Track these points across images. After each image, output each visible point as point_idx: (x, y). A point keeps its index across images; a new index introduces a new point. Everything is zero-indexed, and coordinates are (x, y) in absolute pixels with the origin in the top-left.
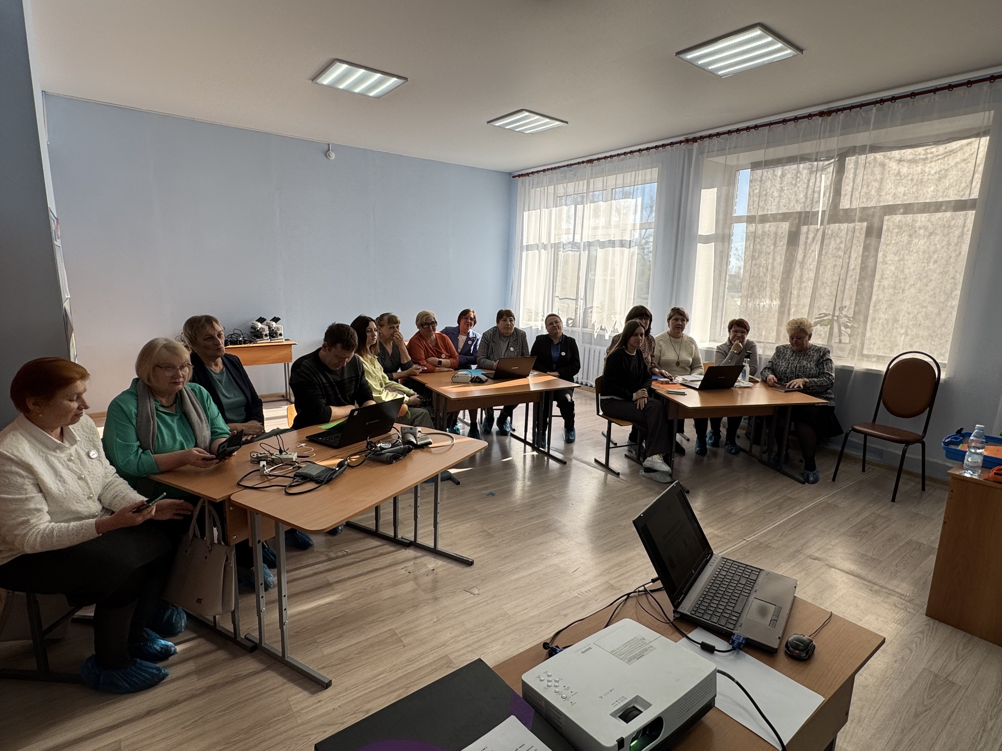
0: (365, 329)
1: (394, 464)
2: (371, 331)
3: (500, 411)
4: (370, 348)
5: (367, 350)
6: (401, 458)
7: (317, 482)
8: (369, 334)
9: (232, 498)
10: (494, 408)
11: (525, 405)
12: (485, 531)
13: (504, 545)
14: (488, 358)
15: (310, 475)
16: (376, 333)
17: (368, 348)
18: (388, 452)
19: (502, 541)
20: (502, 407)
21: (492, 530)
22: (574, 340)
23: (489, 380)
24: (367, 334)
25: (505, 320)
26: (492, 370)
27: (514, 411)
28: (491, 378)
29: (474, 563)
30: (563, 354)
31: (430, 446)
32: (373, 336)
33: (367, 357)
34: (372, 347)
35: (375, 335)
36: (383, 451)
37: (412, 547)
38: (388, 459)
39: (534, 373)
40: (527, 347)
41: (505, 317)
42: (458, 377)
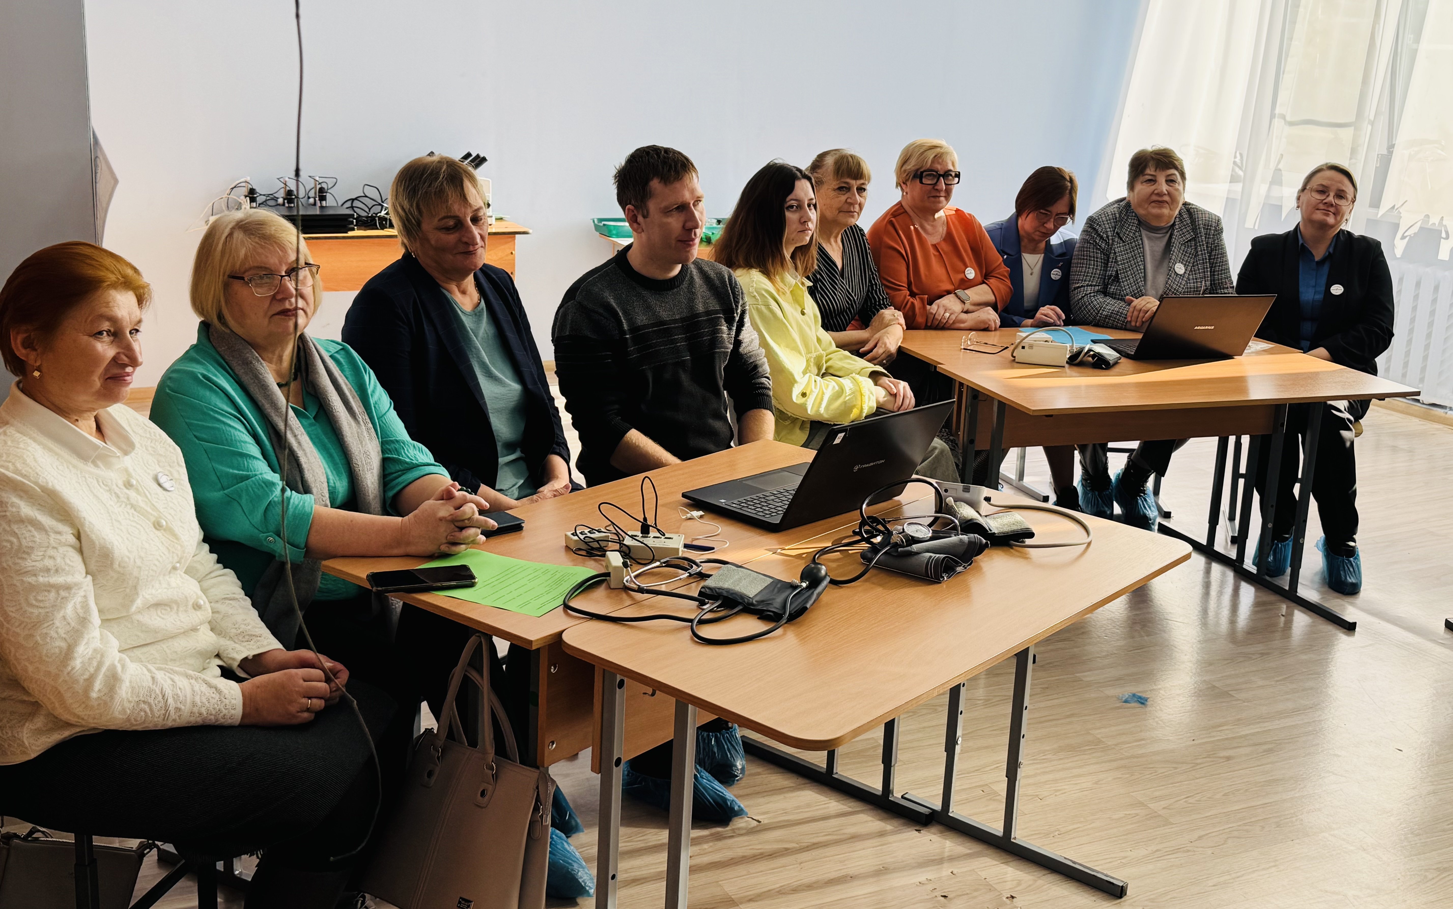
0: (784, 201)
1: (944, 585)
2: (800, 207)
3: (1126, 455)
4: (793, 256)
5: (783, 258)
6: (959, 569)
7: (762, 615)
8: (791, 216)
9: (565, 637)
10: (1111, 445)
11: (1213, 442)
12: (1141, 804)
13: (1210, 851)
14: (1105, 293)
15: (742, 596)
16: (813, 215)
17: (787, 255)
18: (928, 551)
19: (1200, 838)
20: (1134, 445)
21: (1163, 804)
22: (1378, 244)
23: (1123, 360)
24: (788, 214)
25: (1153, 181)
26: (1134, 330)
27: (1177, 457)
28: (1128, 356)
29: (1129, 892)
30: (1337, 290)
31: (1028, 541)
32: (804, 222)
33: (783, 280)
34: (799, 255)
35: (810, 220)
36: (915, 547)
37: (934, 829)
38: (931, 571)
39: (1257, 345)
40: (1226, 263)
41: (1150, 171)
42: (1031, 347)
